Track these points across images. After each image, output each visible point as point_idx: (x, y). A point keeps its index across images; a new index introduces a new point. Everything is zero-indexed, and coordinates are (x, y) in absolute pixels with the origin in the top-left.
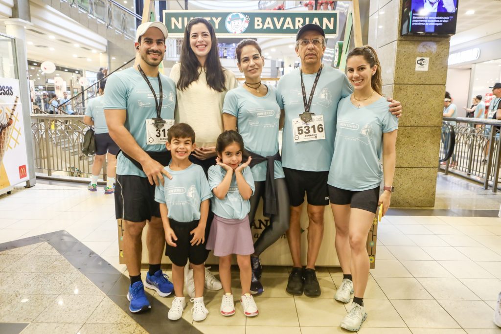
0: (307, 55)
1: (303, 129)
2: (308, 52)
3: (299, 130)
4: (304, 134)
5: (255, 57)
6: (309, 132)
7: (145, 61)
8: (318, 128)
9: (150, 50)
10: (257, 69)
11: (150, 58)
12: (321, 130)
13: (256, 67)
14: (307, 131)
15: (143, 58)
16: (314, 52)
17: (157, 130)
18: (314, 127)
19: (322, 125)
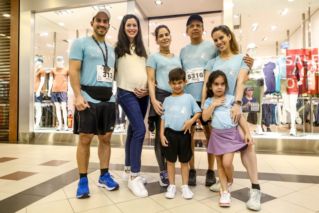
0: (193, 33)
1: (191, 76)
2: (194, 31)
3: (189, 77)
4: (191, 79)
5: (166, 35)
6: (194, 77)
7: (96, 33)
8: (200, 75)
9: (99, 26)
10: (168, 41)
11: (99, 31)
12: (201, 76)
13: (167, 40)
14: (193, 77)
15: (95, 31)
16: (197, 31)
17: (104, 73)
18: (197, 74)
19: (202, 73)
